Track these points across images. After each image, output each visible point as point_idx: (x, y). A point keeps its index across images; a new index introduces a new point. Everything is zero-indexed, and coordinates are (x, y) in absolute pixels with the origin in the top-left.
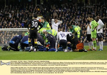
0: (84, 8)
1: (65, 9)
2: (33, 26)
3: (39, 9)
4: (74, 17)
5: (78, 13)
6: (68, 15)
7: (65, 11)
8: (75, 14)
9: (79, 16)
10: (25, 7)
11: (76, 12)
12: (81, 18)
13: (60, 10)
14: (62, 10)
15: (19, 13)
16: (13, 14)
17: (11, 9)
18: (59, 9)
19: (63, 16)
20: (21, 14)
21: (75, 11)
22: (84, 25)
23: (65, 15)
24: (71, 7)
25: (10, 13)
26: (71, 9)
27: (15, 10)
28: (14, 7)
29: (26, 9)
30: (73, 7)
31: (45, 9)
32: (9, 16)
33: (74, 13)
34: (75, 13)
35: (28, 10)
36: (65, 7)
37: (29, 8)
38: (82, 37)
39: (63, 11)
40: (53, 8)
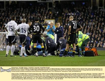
0: (97, 11)
1: (78, 12)
2: (35, 31)
3: (50, 13)
4: (87, 21)
5: (92, 17)
6: (81, 18)
7: (78, 15)
8: (88, 18)
9: (92, 20)
10: (36, 10)
11: (89, 16)
12: (94, 22)
13: (73, 13)
14: (74, 14)
15: (30, 16)
16: (24, 17)
17: (22, 12)
18: (71, 12)
20: (32, 17)
21: (89, 14)
22: (98, 29)
23: (78, 19)
24: (84, 10)
25: (21, 16)
26: (84, 12)
27: (26, 14)
28: (25, 10)
29: (38, 12)
30: (87, 11)
31: (57, 13)
32: (20, 19)
33: (87, 16)
35: (40, 13)
36: (77, 10)
37: (41, 11)
38: (95, 41)
39: (76, 14)
40: (65, 12)
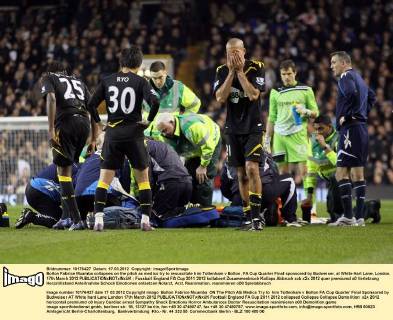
2: (113, 110)
16: (27, 49)
19: (272, 53)
21: (331, 30)
34: (329, 39)
